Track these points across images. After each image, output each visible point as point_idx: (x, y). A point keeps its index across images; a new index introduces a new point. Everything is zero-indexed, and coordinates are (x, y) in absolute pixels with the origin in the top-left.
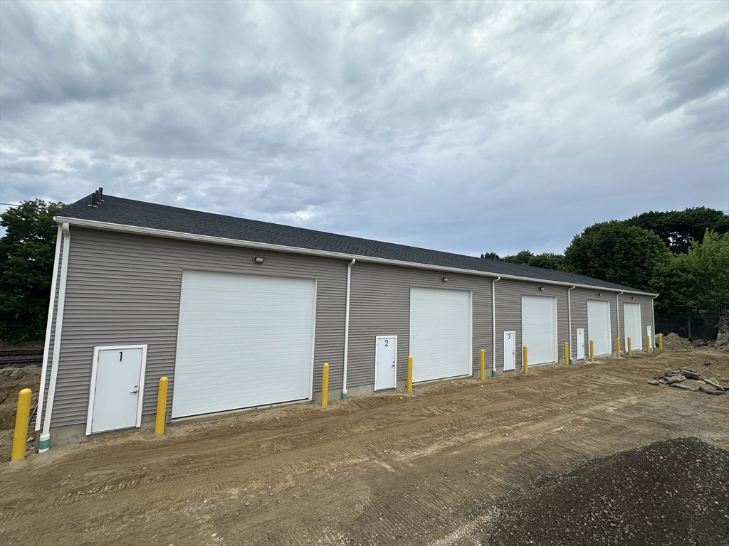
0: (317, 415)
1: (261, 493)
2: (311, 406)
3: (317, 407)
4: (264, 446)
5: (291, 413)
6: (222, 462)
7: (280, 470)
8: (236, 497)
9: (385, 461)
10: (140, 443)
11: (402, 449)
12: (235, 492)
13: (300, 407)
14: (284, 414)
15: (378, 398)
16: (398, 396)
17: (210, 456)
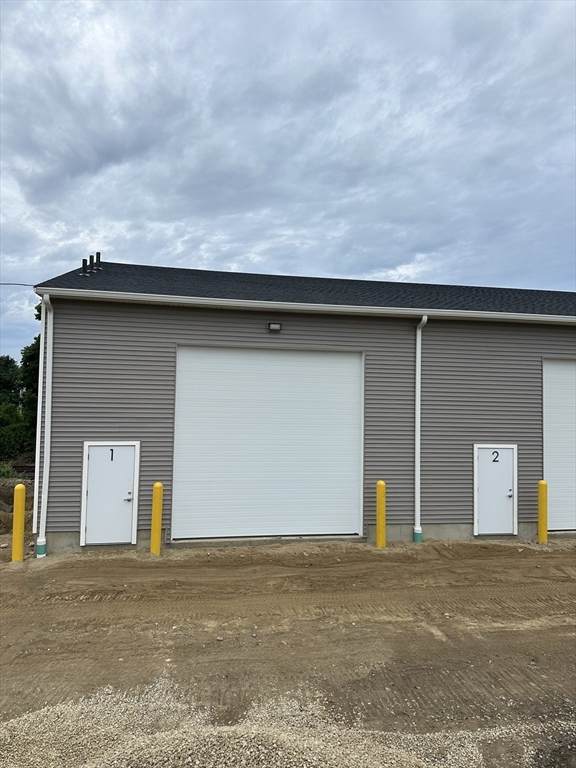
0: (364, 558)
1: (243, 631)
2: (360, 546)
3: (369, 547)
4: (271, 583)
5: (327, 550)
6: (212, 593)
7: (278, 612)
8: (210, 630)
9: (439, 626)
10: (132, 560)
11: (477, 616)
12: (211, 625)
13: (343, 545)
14: (317, 550)
15: (476, 546)
16: (515, 548)
17: (201, 585)
